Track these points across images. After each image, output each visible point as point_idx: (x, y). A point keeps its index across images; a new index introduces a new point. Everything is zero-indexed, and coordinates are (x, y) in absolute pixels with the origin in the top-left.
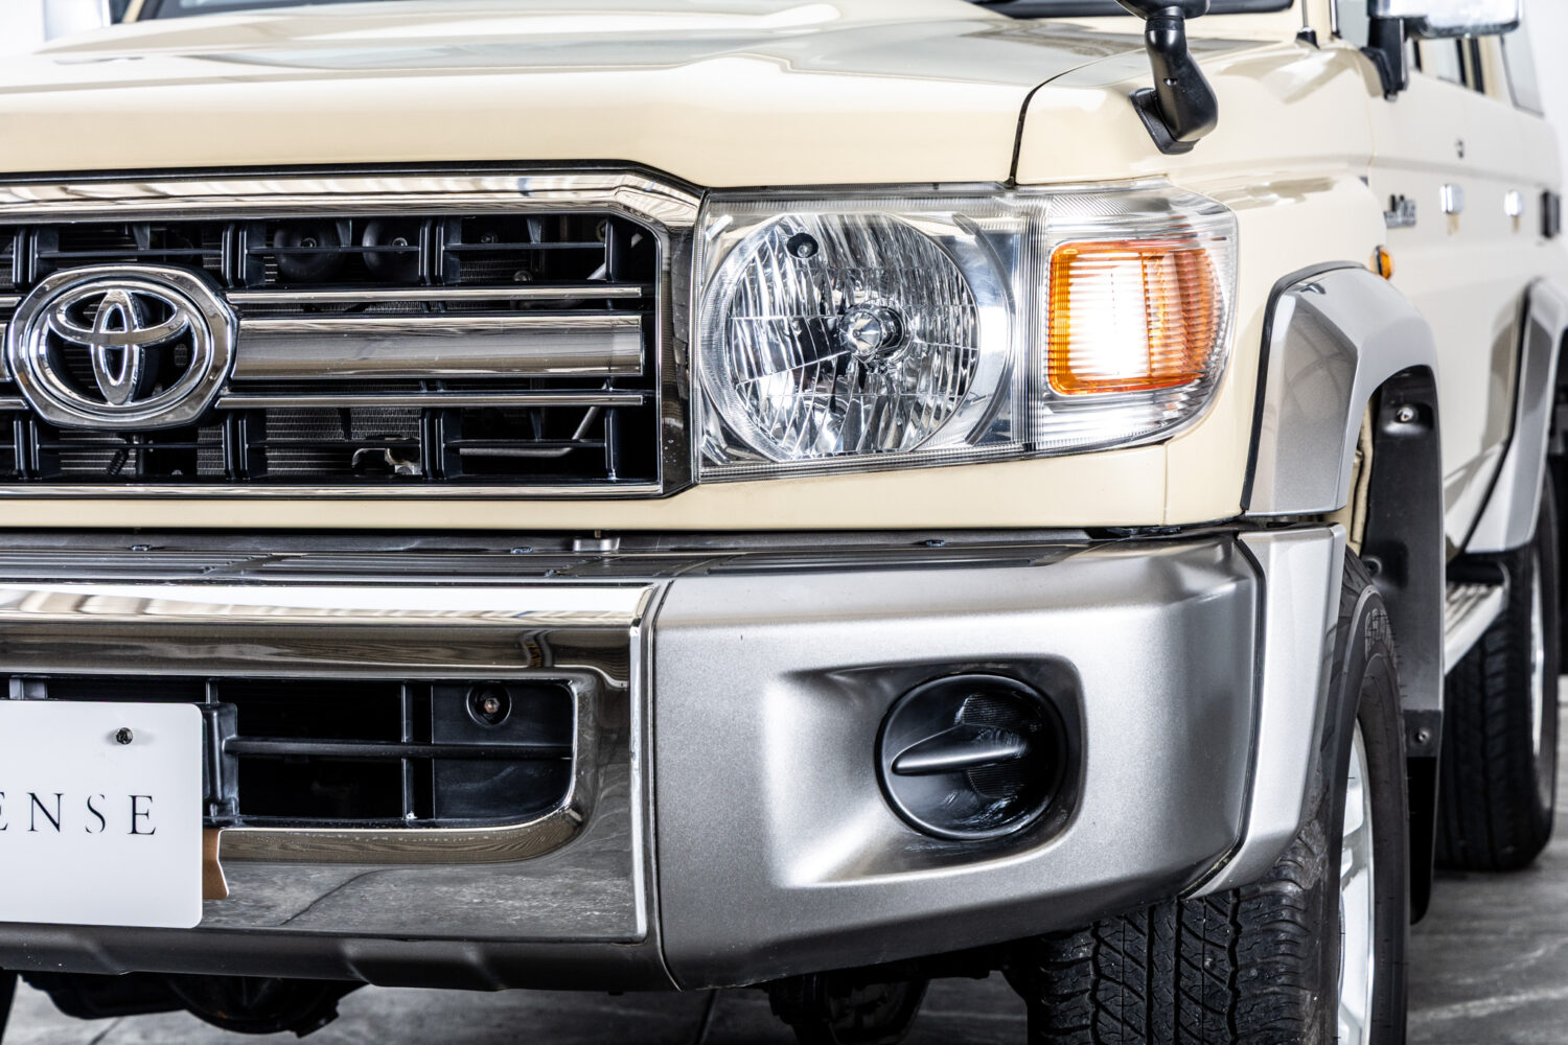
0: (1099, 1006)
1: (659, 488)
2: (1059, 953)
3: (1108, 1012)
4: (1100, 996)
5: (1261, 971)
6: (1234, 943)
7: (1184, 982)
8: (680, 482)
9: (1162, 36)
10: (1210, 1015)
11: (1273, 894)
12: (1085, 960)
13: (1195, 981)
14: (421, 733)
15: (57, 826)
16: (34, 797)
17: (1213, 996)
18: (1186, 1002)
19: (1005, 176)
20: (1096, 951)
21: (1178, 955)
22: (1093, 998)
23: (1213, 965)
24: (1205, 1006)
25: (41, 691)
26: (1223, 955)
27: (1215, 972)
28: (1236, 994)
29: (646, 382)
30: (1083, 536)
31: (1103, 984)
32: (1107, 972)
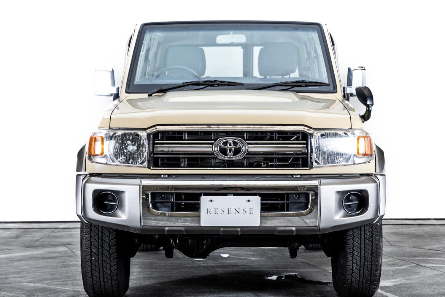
0: (354, 241)
1: (309, 168)
2: (347, 234)
3: (355, 241)
4: (354, 239)
5: (376, 235)
6: (372, 231)
7: (365, 237)
8: (311, 167)
9: (369, 109)
10: (369, 241)
11: (376, 225)
12: (351, 234)
13: (367, 237)
14: (288, 200)
15: (239, 213)
16: (235, 209)
17: (369, 239)
18: (366, 240)
19: (350, 127)
20: (353, 233)
21: (365, 233)
22: (353, 240)
23: (369, 234)
24: (368, 240)
25: (232, 195)
26: (371, 233)
27: (370, 235)
28: (372, 238)
29: (307, 154)
30: (359, 175)
31: (354, 238)
32: (355, 236)
